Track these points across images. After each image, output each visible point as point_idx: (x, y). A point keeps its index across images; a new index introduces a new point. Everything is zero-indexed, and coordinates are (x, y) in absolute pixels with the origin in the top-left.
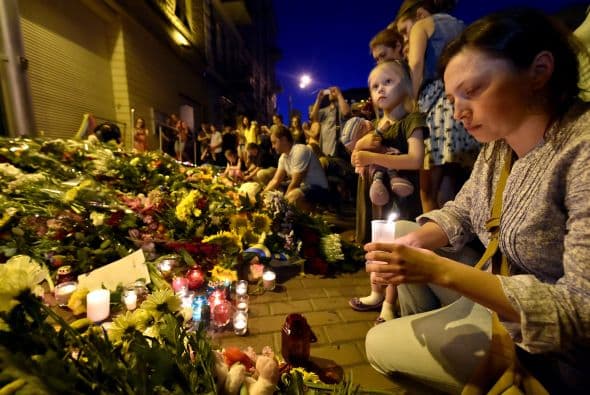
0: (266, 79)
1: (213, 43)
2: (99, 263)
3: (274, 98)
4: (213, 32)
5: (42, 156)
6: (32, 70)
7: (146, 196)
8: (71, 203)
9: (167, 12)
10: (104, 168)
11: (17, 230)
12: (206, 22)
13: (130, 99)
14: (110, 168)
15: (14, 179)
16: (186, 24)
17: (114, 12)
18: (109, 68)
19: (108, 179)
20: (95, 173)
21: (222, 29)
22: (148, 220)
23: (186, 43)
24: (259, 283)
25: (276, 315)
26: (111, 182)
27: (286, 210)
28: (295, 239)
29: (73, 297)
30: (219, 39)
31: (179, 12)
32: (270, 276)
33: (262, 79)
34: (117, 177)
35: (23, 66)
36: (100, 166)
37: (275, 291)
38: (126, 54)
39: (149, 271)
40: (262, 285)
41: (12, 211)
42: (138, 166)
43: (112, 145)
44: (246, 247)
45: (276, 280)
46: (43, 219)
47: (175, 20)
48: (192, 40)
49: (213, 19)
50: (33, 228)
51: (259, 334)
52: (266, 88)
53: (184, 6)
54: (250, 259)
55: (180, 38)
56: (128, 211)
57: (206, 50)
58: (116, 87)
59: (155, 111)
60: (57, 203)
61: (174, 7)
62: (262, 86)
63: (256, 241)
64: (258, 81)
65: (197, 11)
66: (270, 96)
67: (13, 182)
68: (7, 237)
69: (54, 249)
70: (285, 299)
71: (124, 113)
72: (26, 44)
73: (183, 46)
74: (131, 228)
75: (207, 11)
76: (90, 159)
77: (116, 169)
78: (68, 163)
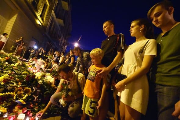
1: (50, 27)
3: (66, 47)
4: (51, 24)
9: (37, 15)
16: (42, 19)
21: (54, 24)
47: (39, 17)
49: (52, 21)
52: (64, 43)
55: (39, 22)
57: (47, 28)
61: (40, 14)
73: (39, 25)
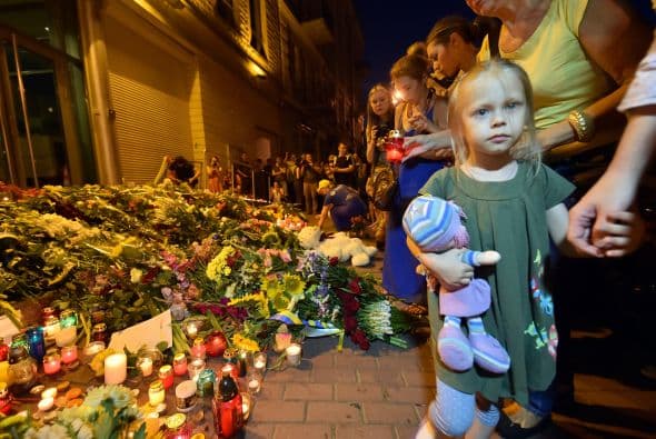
0: (351, 99)
1: (291, 69)
2: (132, 321)
4: (290, 56)
5: (110, 207)
6: (119, 120)
7: (200, 244)
8: (115, 259)
9: (242, 44)
10: (163, 217)
11: (70, 285)
12: (283, 47)
13: (206, 138)
14: (168, 217)
15: (76, 235)
16: (262, 53)
17: (192, 53)
18: (188, 109)
19: (166, 227)
20: (155, 222)
21: (301, 51)
22: (181, 277)
23: (261, 73)
24: (283, 356)
25: (288, 400)
26: (169, 230)
27: (321, 271)
28: (330, 305)
29: (95, 360)
30: (297, 65)
31: (255, 43)
32: (294, 350)
33: (346, 99)
34: (174, 225)
35: (112, 117)
36: (160, 214)
37: (298, 367)
38: (202, 93)
39: (174, 334)
40: (286, 358)
41: (70, 266)
42: (194, 213)
43: (184, 188)
44: (273, 312)
45: (302, 353)
46: (92, 275)
47: (250, 51)
48: (269, 69)
49: (290, 44)
50: (84, 282)
51: (260, 423)
52: (351, 108)
53: (261, 36)
54: (277, 327)
55: (255, 70)
56: (165, 267)
57: (284, 78)
58: (193, 127)
59: (231, 147)
60: (105, 259)
61: (250, 38)
62: (346, 108)
63: (284, 306)
64: (341, 103)
65: (274, 37)
66: (357, 117)
67: (75, 238)
68: (63, 291)
69: (96, 305)
70: (307, 379)
71: (199, 153)
72: (114, 96)
73: (259, 76)
74: (164, 286)
75: (283, 35)
76: (152, 207)
77: (174, 217)
78: (131, 213)
